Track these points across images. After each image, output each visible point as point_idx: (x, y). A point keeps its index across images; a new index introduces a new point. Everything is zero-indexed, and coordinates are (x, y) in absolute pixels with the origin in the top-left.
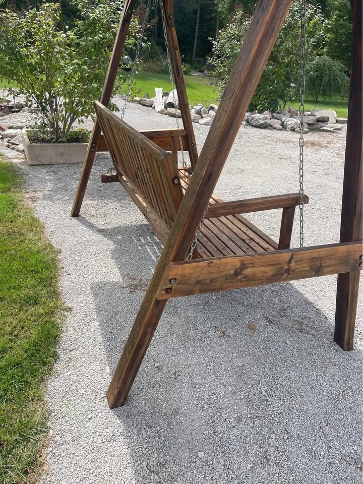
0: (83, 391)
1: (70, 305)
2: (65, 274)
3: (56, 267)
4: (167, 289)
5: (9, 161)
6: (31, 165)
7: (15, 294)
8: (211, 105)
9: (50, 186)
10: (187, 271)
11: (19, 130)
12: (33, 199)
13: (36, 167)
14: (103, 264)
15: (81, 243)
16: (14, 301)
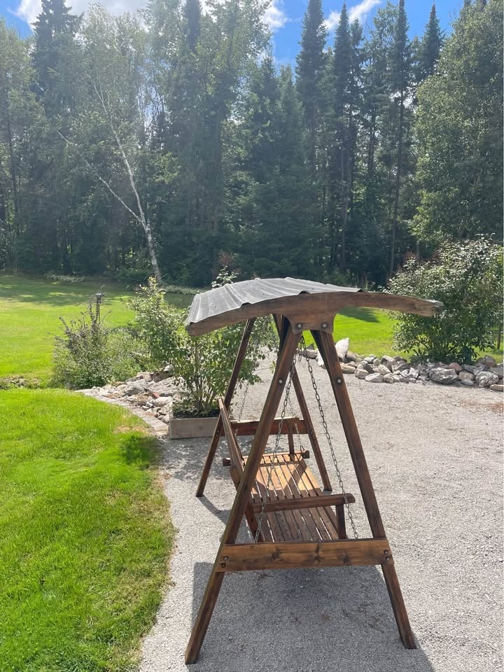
0: (169, 649)
1: (175, 581)
2: (177, 553)
3: (171, 546)
4: (222, 564)
5: (153, 434)
6: (172, 439)
7: (134, 566)
8: (384, 357)
9: (184, 462)
10: (235, 552)
11: (169, 398)
12: (167, 477)
13: (176, 441)
14: (211, 546)
15: (197, 524)
16: (133, 572)
